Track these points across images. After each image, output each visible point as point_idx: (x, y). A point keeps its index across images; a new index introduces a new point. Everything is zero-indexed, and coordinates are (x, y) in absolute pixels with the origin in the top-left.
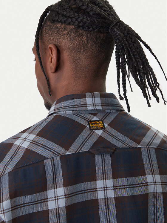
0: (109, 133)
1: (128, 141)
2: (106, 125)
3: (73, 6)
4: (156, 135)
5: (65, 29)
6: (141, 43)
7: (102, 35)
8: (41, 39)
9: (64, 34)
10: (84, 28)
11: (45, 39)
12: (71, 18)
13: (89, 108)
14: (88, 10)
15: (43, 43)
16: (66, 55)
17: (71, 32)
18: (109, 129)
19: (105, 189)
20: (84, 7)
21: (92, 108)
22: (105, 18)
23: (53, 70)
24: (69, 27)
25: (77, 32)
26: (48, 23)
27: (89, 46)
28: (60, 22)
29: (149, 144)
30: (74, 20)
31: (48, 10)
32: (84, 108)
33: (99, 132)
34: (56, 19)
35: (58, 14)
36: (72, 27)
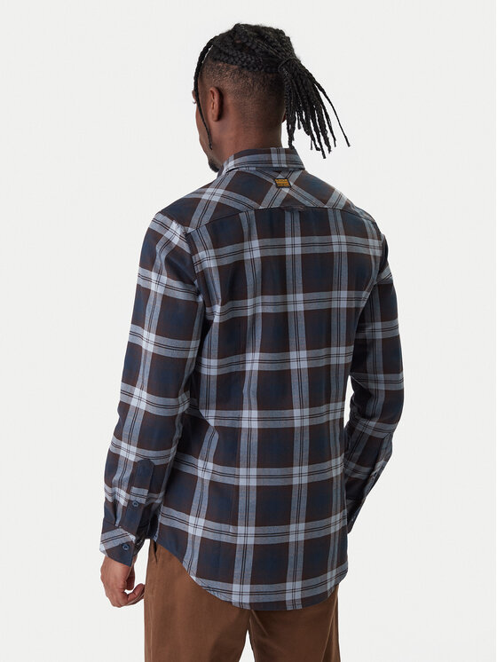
0: (296, 192)
1: (315, 200)
2: (292, 184)
3: (238, 42)
4: (340, 196)
5: (228, 69)
6: (321, 93)
7: (271, 76)
8: (202, 80)
9: (227, 76)
10: (248, 69)
11: (206, 80)
12: (234, 57)
13: (275, 165)
14: (254, 47)
15: (203, 85)
16: (229, 100)
17: (235, 73)
18: (295, 187)
19: (293, 246)
20: (249, 44)
21: (277, 165)
22: (272, 56)
23: (215, 118)
24: (232, 66)
25: (241, 72)
26: (210, 62)
27: (256, 89)
28: (222, 61)
29: (336, 205)
30: (237, 59)
31: (209, 44)
32: (269, 165)
33: (286, 191)
34: (218, 57)
35: (220, 51)
36: (236, 67)
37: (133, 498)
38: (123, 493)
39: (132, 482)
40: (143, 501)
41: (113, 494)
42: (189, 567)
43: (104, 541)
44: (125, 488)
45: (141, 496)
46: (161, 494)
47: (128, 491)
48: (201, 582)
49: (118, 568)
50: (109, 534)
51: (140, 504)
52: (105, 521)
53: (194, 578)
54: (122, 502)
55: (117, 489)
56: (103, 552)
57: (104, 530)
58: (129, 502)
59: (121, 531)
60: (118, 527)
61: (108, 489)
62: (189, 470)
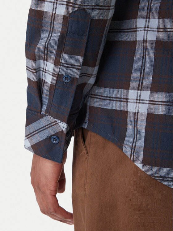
37: (63, 71)
38: (50, 66)
39: (61, 47)
40: (76, 74)
41: (37, 70)
42: (133, 152)
43: (28, 136)
44: (52, 57)
45: (73, 67)
46: (96, 68)
47: (57, 63)
48: (150, 171)
49: (48, 166)
50: (35, 126)
51: (73, 79)
52: (29, 110)
53: (140, 166)
54: (49, 79)
55: (42, 62)
56: (28, 149)
57: (29, 122)
58: (58, 77)
59: (49, 119)
60: (45, 115)
61: (31, 64)
62: (126, 37)
